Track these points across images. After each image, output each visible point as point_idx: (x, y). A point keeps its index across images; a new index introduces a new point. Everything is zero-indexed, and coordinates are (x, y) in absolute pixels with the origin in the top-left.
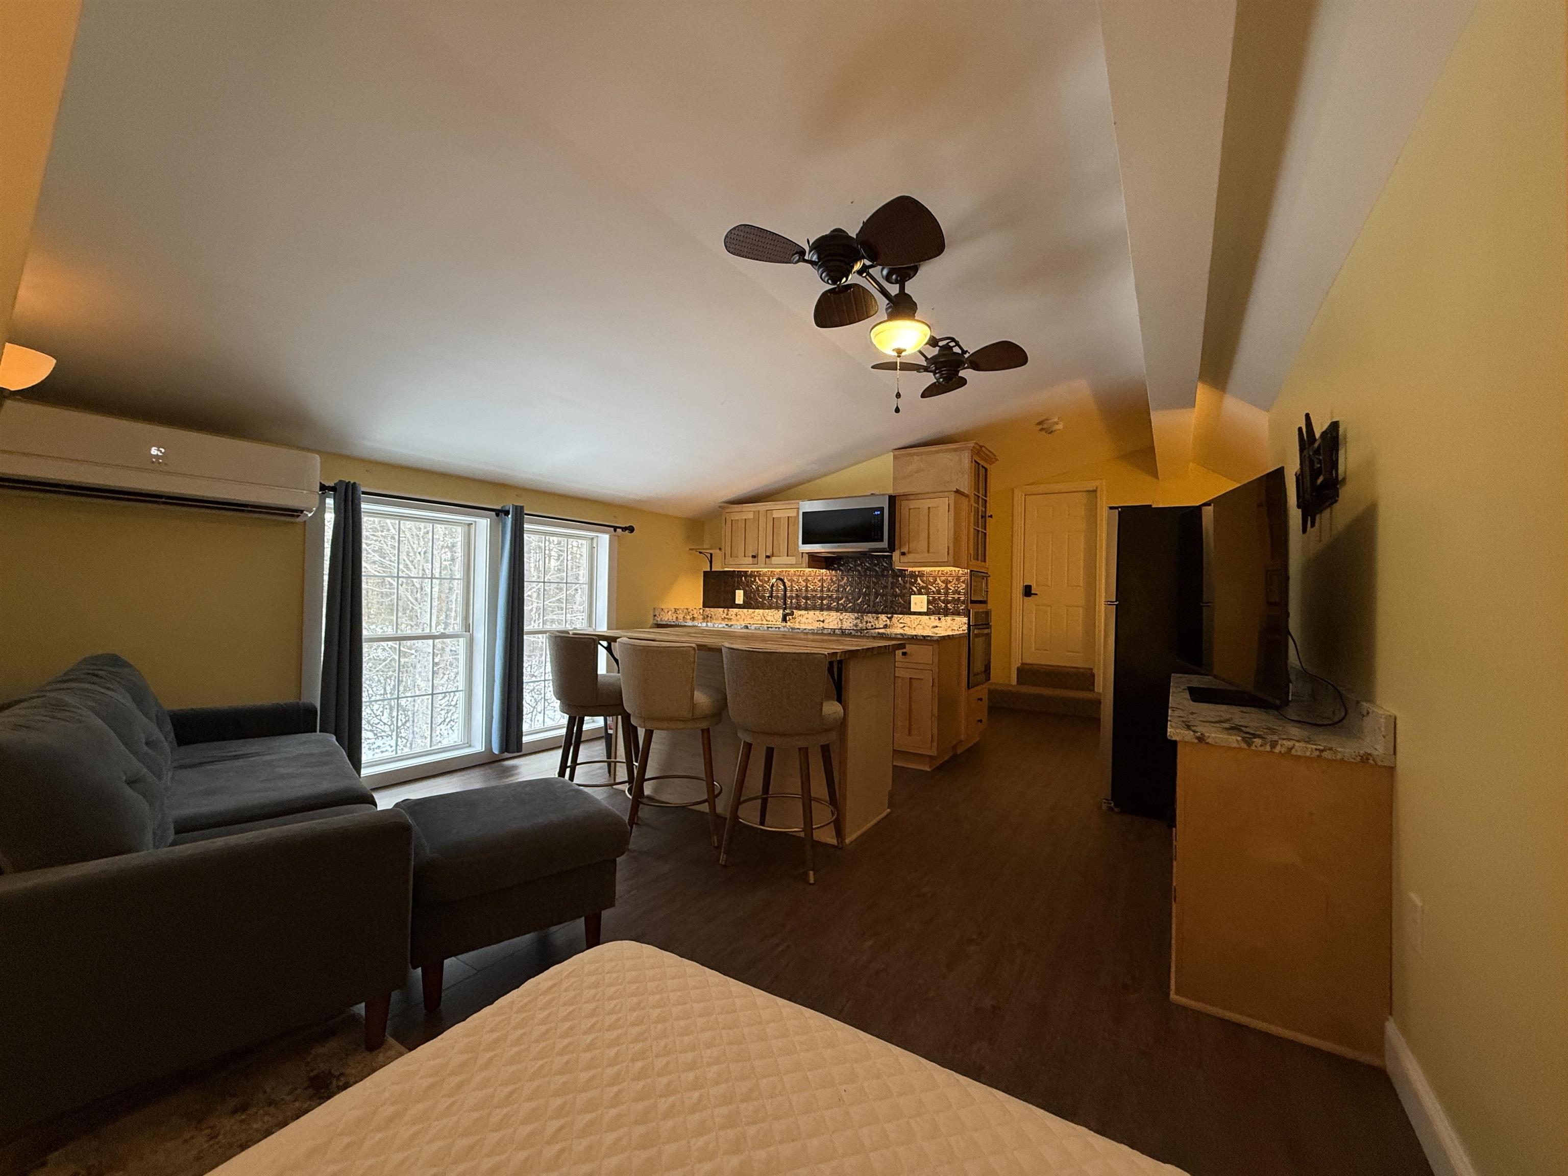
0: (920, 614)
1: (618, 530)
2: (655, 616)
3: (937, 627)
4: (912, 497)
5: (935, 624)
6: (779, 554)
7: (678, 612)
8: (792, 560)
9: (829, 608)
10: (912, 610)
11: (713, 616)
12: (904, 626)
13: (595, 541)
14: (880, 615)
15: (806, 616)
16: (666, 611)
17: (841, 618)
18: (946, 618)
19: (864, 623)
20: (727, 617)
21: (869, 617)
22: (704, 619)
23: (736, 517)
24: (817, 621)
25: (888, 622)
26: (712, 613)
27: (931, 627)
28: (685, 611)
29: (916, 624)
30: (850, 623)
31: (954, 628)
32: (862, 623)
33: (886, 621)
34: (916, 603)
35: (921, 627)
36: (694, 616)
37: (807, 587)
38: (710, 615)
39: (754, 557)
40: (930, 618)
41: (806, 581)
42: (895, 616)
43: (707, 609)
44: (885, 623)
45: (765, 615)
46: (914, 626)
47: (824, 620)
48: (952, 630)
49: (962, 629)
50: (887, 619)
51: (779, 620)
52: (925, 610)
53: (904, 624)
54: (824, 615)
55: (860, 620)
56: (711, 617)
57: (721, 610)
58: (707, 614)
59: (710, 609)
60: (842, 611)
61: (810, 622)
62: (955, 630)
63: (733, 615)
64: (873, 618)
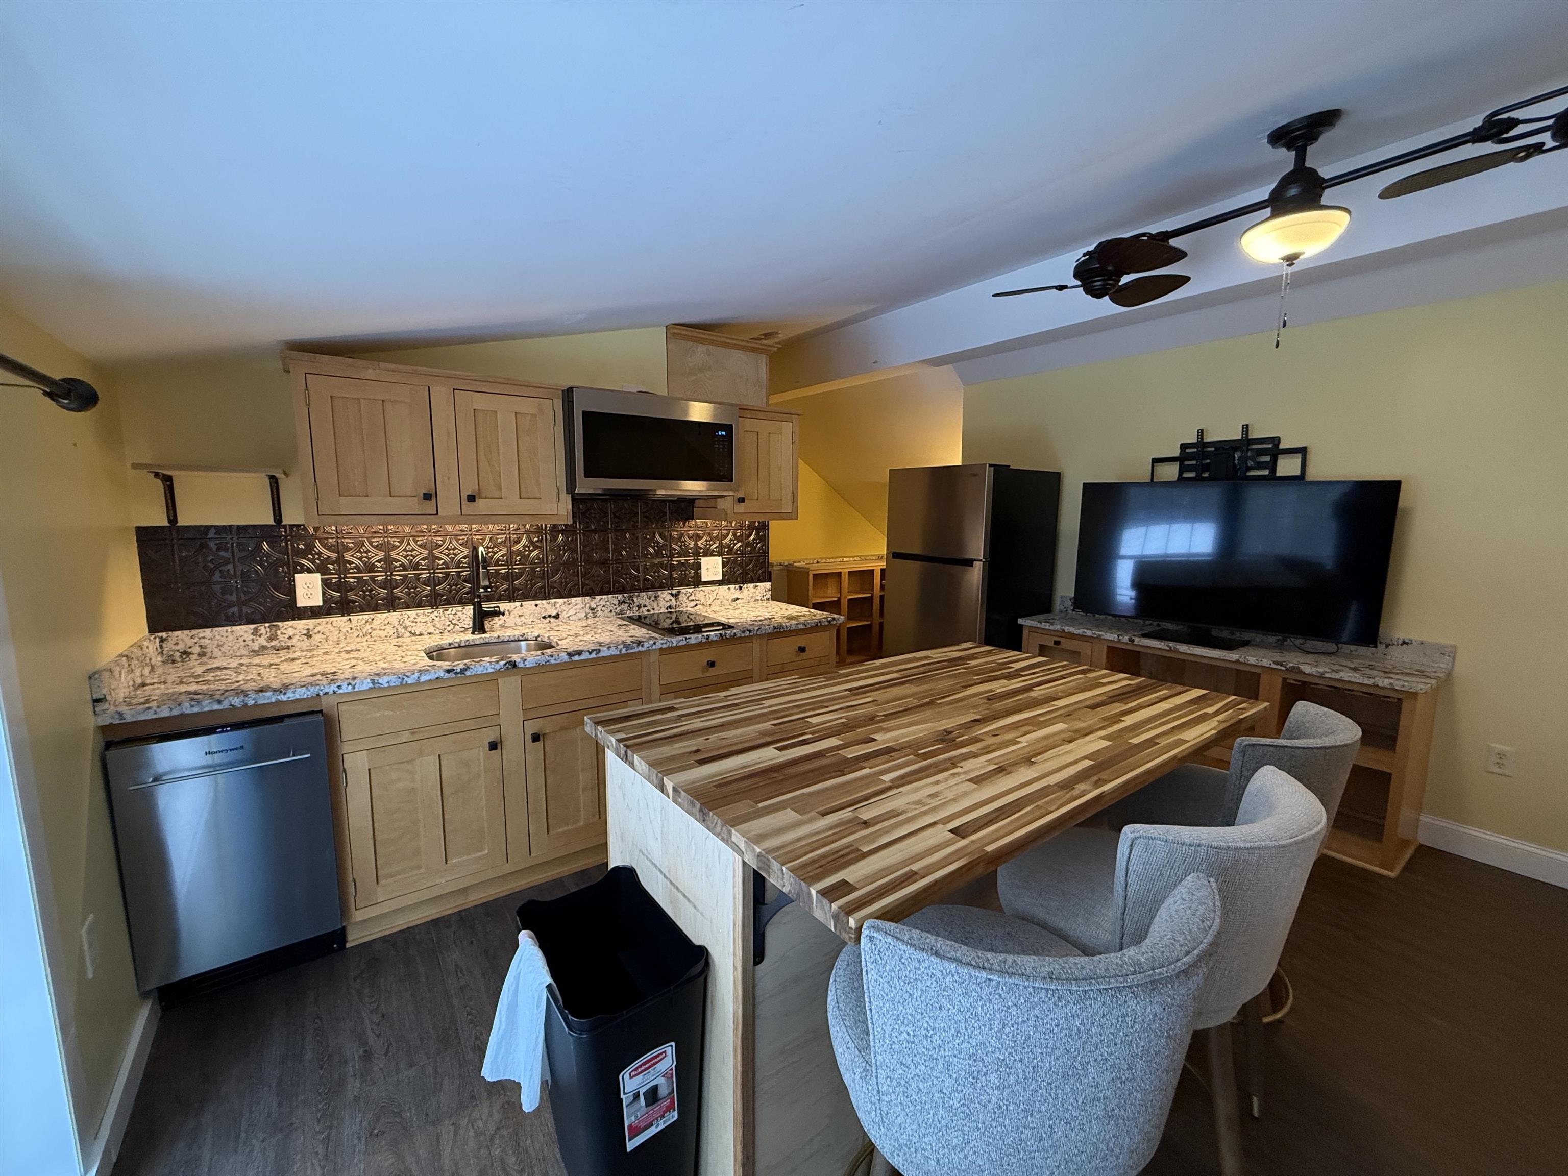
0: (714, 583)
2: (95, 702)
3: (738, 599)
4: (748, 413)
5: (735, 596)
6: (497, 495)
12: (696, 605)
14: (659, 592)
15: (516, 613)
17: (593, 606)
18: (748, 586)
19: (636, 609)
21: (642, 598)
24: (544, 617)
25: (674, 602)
26: (205, 642)
27: (730, 600)
29: (712, 599)
31: (757, 598)
32: (630, 609)
34: (707, 569)
35: (718, 602)
40: (729, 589)
42: (682, 590)
43: (180, 634)
44: (668, 604)
45: (407, 623)
46: (709, 602)
47: (558, 614)
48: (755, 601)
49: (765, 598)
50: (672, 598)
51: (449, 629)
52: (720, 578)
53: (697, 602)
54: (557, 606)
55: (627, 605)
56: (202, 655)
57: (244, 631)
58: (181, 647)
59: (186, 632)
60: (592, 594)
61: (529, 621)
62: (758, 600)
63: (295, 638)
64: (650, 599)
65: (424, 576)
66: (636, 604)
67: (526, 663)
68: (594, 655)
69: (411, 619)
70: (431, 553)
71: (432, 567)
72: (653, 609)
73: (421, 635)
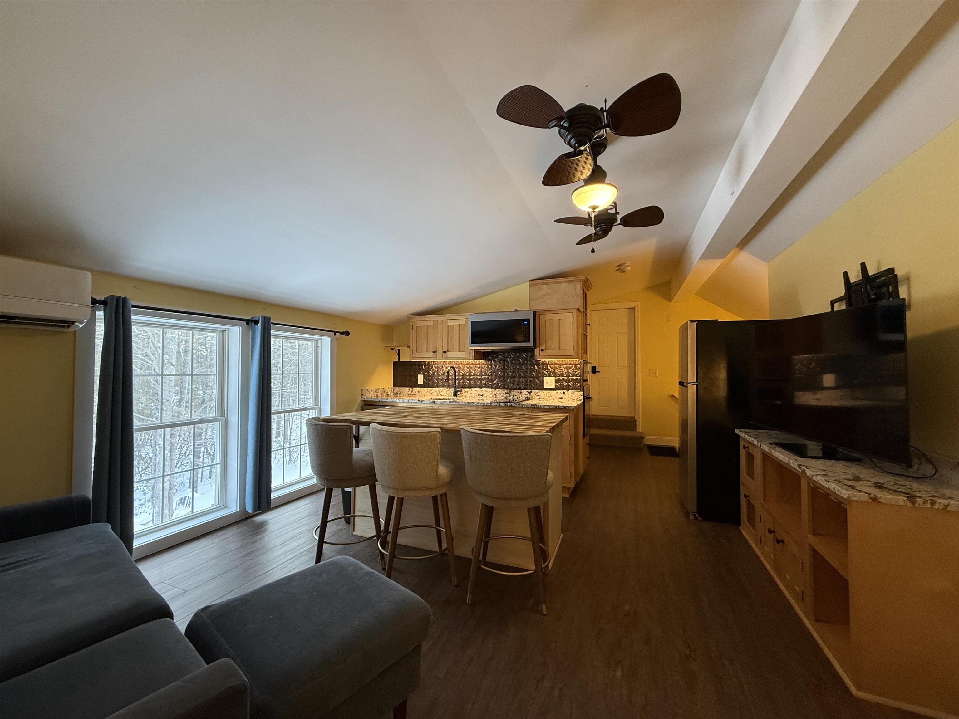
0: (550, 389)
1: (337, 334)
2: (362, 395)
3: (562, 398)
4: (547, 312)
5: (561, 396)
7: (378, 391)
8: (462, 354)
9: (486, 386)
10: (545, 387)
12: (540, 398)
13: (319, 341)
14: (522, 391)
15: (469, 393)
16: (370, 391)
17: (495, 393)
18: (569, 392)
19: (512, 396)
20: (412, 393)
21: (515, 392)
22: (394, 394)
23: (419, 324)
24: (478, 395)
25: (529, 396)
26: (400, 391)
27: (558, 398)
28: (382, 390)
29: (548, 396)
31: (574, 399)
32: (510, 396)
33: (527, 394)
34: (547, 383)
35: (551, 398)
36: (388, 393)
37: (470, 372)
38: (399, 392)
39: (434, 352)
40: (557, 393)
41: (470, 368)
42: (533, 391)
43: (397, 388)
44: (526, 396)
45: (440, 392)
46: (547, 398)
47: (483, 394)
48: (573, 400)
49: (579, 399)
51: (450, 395)
52: (554, 387)
53: (540, 397)
54: (483, 391)
55: (508, 394)
56: (400, 394)
57: (407, 389)
58: (396, 391)
60: (496, 388)
61: (473, 396)
62: (574, 400)
63: (416, 392)
64: (518, 393)
66: (512, 394)
71: (448, 374)
72: (520, 397)
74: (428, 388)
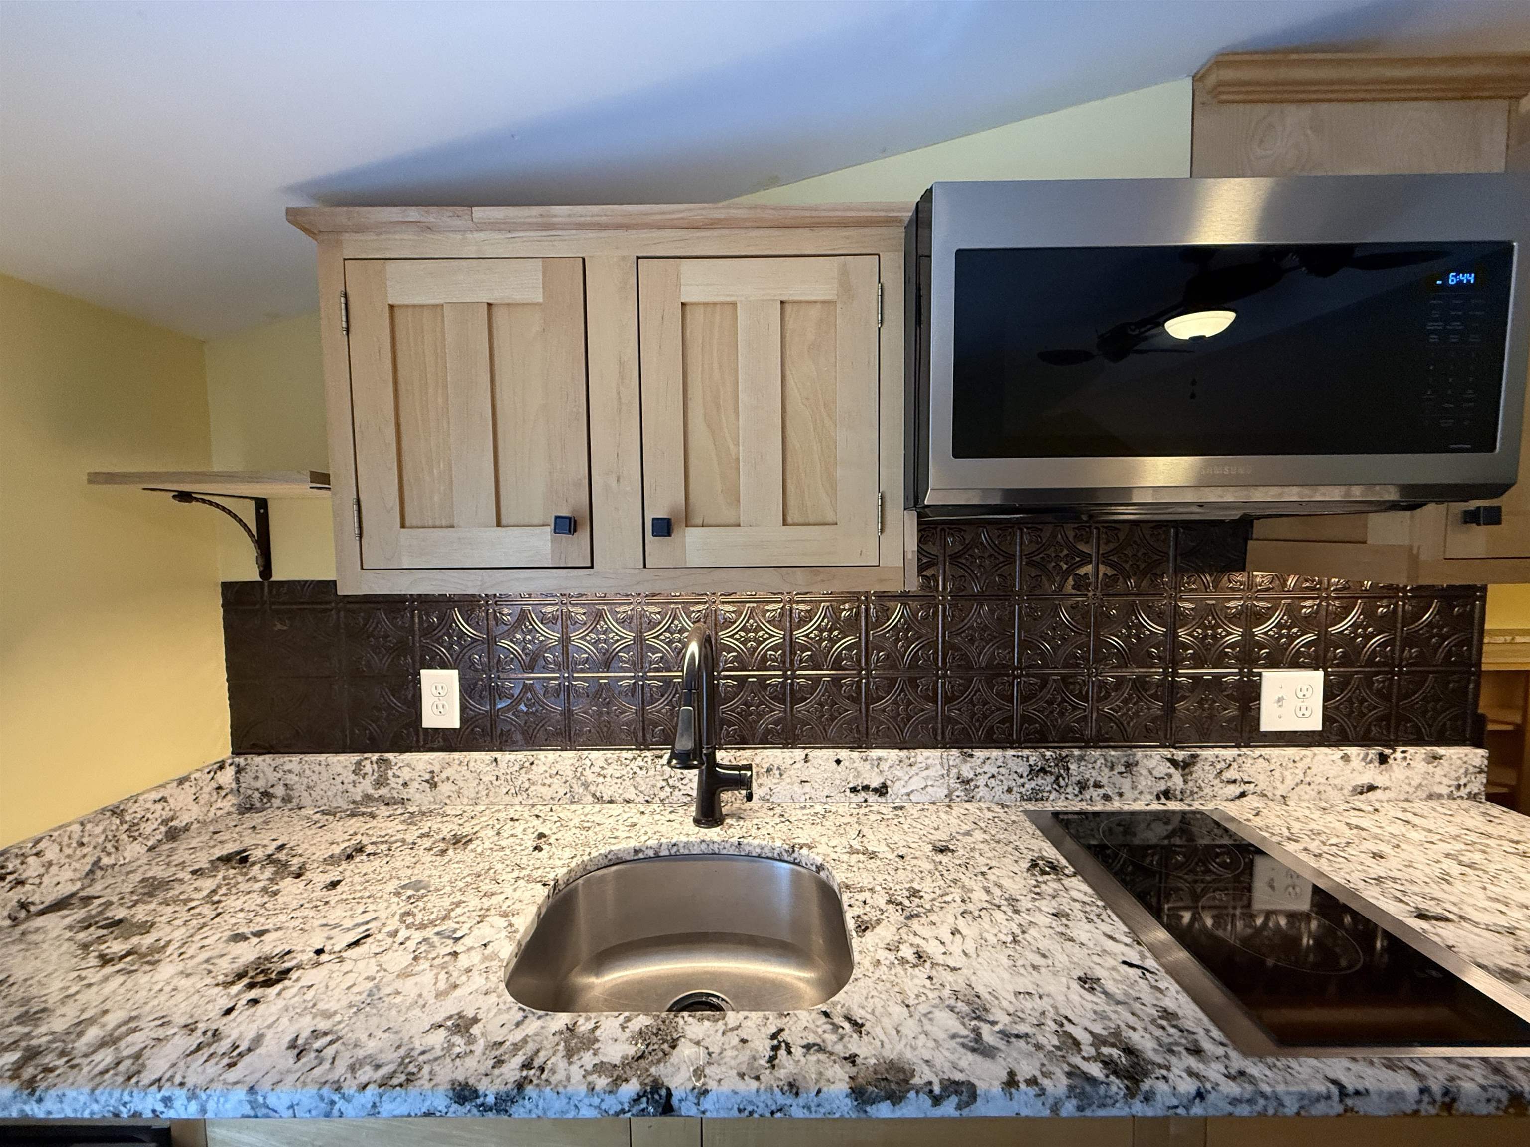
0: (1300, 739)
3: (1371, 788)
5: (1365, 780)
10: (1264, 728)
11: (300, 790)
12: (1243, 795)
14: (1139, 754)
15: (794, 773)
17: (967, 773)
18: (1406, 752)
19: (1067, 791)
20: (383, 791)
22: (245, 805)
24: (854, 790)
25: (1177, 781)
26: (292, 779)
27: (1349, 788)
29: (1290, 782)
30: (1009, 790)
31: (1437, 789)
32: (1058, 786)
34: (1278, 701)
35: (1311, 792)
38: (280, 791)
40: (1342, 758)
42: (1200, 752)
43: (261, 763)
44: (1162, 786)
45: (589, 776)
46: (1282, 790)
47: (884, 786)
48: (1430, 797)
49: (1463, 792)
50: (1172, 770)
51: (663, 795)
52: (1316, 724)
53: (1245, 788)
54: (884, 766)
55: (1050, 779)
56: (287, 800)
57: (343, 762)
58: (261, 784)
59: (268, 758)
61: (821, 795)
62: (1440, 796)
63: (415, 784)
64: (1112, 768)
65: (624, 682)
66: (1074, 779)
67: (708, 1103)
68: (948, 1109)
69: (596, 769)
70: (639, 639)
71: (640, 663)
72: (1121, 795)
73: (611, 802)
74: (505, 757)
